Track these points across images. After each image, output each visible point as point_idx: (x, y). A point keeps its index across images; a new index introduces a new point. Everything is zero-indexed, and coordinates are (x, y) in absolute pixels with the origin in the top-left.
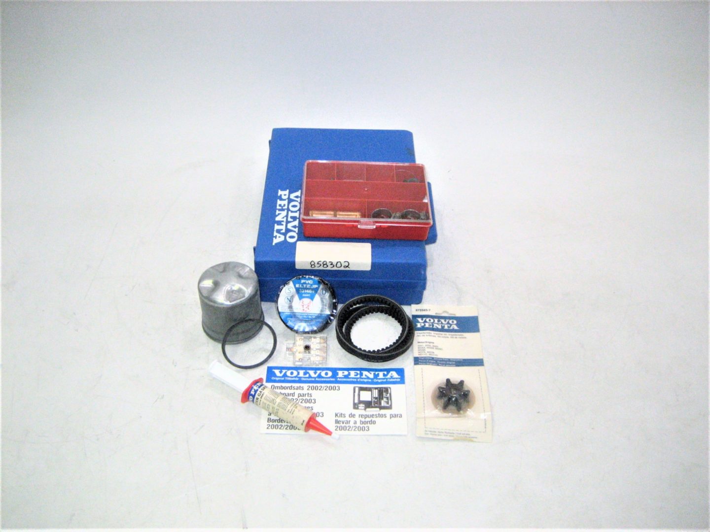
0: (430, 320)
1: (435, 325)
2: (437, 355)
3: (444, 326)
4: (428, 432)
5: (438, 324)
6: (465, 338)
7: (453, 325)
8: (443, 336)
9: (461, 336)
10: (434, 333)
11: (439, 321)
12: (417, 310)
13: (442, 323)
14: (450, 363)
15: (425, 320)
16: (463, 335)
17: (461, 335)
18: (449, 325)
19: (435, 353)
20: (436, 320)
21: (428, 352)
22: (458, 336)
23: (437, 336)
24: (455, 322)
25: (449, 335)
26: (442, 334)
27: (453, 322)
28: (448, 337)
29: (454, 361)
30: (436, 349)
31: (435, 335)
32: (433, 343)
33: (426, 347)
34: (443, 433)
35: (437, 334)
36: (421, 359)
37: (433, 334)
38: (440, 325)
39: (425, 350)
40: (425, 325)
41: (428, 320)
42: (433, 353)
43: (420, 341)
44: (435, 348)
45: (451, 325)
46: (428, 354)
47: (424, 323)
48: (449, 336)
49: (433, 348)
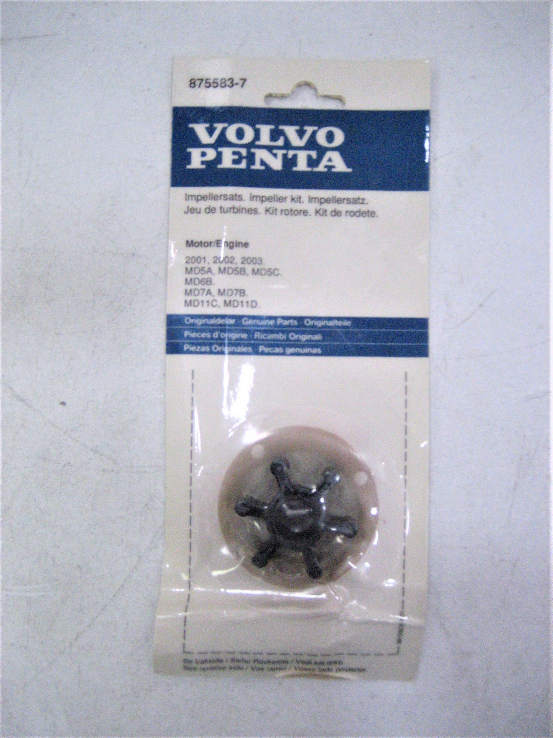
0: (240, 134)
1: (261, 154)
2: (254, 304)
3: (294, 161)
4: (194, 665)
5: (270, 149)
6: (371, 214)
7: (329, 154)
8: (288, 205)
9: (355, 208)
10: (253, 198)
11: (275, 135)
12: (193, 83)
13: (287, 145)
14: (304, 338)
15: (223, 133)
16: (362, 201)
17: (356, 201)
18: (314, 154)
19: (250, 296)
20: (265, 130)
21: (221, 293)
22: (343, 207)
23: (261, 207)
24: (339, 137)
25: (311, 199)
26: (282, 199)
27: (330, 137)
28: (305, 213)
29: (314, 330)
30: (255, 272)
31: (256, 204)
32: (246, 245)
33: (215, 268)
34: (247, 662)
35: (262, 199)
36: (194, 328)
37: (247, 204)
38: (280, 153)
39: (209, 282)
40: (219, 158)
41: (231, 135)
42: (242, 292)
43: (197, 239)
44: (249, 268)
45: (322, 151)
46: (220, 300)
47: (215, 146)
48: (311, 207)
49: (242, 272)
